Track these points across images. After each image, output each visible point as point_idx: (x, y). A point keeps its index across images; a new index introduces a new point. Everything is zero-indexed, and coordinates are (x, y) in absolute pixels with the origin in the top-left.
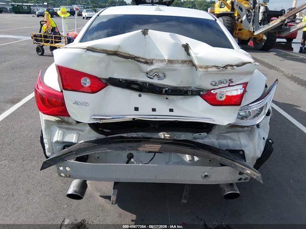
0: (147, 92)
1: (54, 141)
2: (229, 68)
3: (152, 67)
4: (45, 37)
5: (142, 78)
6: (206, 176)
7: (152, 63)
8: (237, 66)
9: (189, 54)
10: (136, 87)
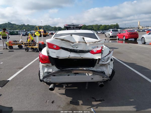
0: (73, 52)
1: (45, 72)
2: (96, 42)
3: (74, 44)
4: (29, 44)
5: (71, 48)
6: (92, 78)
7: (74, 43)
8: (98, 42)
9: (84, 40)
10: (69, 50)
